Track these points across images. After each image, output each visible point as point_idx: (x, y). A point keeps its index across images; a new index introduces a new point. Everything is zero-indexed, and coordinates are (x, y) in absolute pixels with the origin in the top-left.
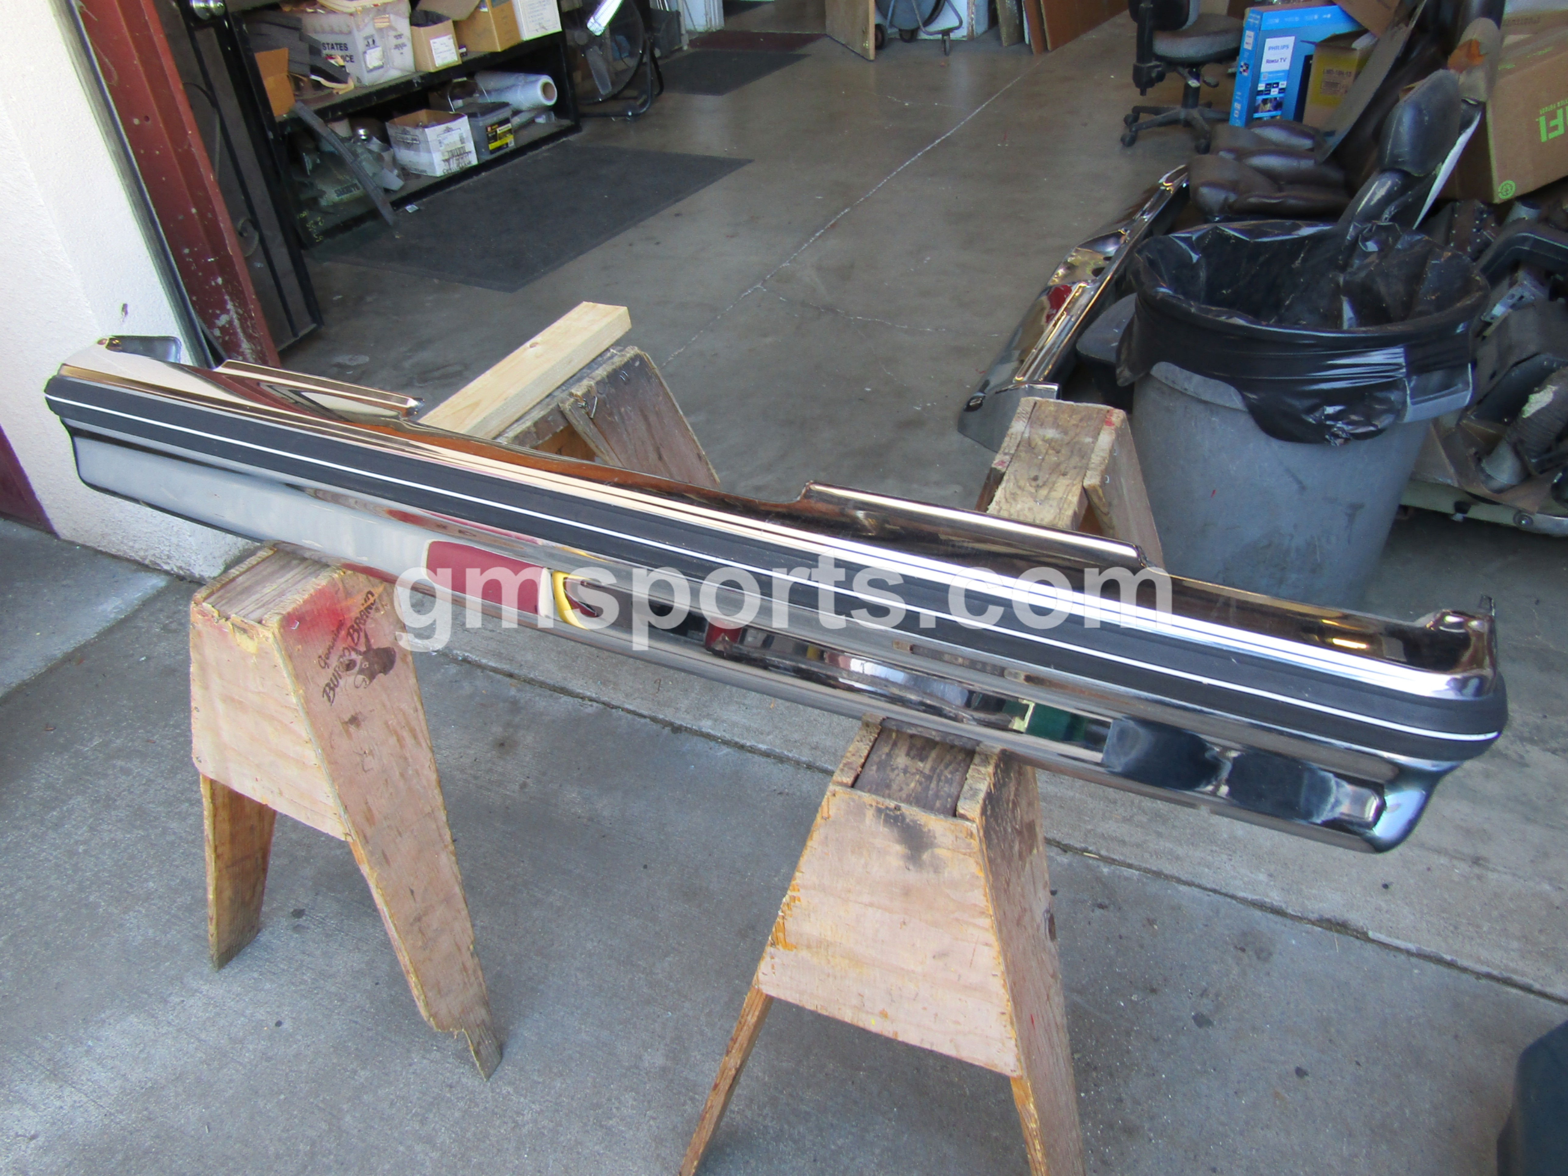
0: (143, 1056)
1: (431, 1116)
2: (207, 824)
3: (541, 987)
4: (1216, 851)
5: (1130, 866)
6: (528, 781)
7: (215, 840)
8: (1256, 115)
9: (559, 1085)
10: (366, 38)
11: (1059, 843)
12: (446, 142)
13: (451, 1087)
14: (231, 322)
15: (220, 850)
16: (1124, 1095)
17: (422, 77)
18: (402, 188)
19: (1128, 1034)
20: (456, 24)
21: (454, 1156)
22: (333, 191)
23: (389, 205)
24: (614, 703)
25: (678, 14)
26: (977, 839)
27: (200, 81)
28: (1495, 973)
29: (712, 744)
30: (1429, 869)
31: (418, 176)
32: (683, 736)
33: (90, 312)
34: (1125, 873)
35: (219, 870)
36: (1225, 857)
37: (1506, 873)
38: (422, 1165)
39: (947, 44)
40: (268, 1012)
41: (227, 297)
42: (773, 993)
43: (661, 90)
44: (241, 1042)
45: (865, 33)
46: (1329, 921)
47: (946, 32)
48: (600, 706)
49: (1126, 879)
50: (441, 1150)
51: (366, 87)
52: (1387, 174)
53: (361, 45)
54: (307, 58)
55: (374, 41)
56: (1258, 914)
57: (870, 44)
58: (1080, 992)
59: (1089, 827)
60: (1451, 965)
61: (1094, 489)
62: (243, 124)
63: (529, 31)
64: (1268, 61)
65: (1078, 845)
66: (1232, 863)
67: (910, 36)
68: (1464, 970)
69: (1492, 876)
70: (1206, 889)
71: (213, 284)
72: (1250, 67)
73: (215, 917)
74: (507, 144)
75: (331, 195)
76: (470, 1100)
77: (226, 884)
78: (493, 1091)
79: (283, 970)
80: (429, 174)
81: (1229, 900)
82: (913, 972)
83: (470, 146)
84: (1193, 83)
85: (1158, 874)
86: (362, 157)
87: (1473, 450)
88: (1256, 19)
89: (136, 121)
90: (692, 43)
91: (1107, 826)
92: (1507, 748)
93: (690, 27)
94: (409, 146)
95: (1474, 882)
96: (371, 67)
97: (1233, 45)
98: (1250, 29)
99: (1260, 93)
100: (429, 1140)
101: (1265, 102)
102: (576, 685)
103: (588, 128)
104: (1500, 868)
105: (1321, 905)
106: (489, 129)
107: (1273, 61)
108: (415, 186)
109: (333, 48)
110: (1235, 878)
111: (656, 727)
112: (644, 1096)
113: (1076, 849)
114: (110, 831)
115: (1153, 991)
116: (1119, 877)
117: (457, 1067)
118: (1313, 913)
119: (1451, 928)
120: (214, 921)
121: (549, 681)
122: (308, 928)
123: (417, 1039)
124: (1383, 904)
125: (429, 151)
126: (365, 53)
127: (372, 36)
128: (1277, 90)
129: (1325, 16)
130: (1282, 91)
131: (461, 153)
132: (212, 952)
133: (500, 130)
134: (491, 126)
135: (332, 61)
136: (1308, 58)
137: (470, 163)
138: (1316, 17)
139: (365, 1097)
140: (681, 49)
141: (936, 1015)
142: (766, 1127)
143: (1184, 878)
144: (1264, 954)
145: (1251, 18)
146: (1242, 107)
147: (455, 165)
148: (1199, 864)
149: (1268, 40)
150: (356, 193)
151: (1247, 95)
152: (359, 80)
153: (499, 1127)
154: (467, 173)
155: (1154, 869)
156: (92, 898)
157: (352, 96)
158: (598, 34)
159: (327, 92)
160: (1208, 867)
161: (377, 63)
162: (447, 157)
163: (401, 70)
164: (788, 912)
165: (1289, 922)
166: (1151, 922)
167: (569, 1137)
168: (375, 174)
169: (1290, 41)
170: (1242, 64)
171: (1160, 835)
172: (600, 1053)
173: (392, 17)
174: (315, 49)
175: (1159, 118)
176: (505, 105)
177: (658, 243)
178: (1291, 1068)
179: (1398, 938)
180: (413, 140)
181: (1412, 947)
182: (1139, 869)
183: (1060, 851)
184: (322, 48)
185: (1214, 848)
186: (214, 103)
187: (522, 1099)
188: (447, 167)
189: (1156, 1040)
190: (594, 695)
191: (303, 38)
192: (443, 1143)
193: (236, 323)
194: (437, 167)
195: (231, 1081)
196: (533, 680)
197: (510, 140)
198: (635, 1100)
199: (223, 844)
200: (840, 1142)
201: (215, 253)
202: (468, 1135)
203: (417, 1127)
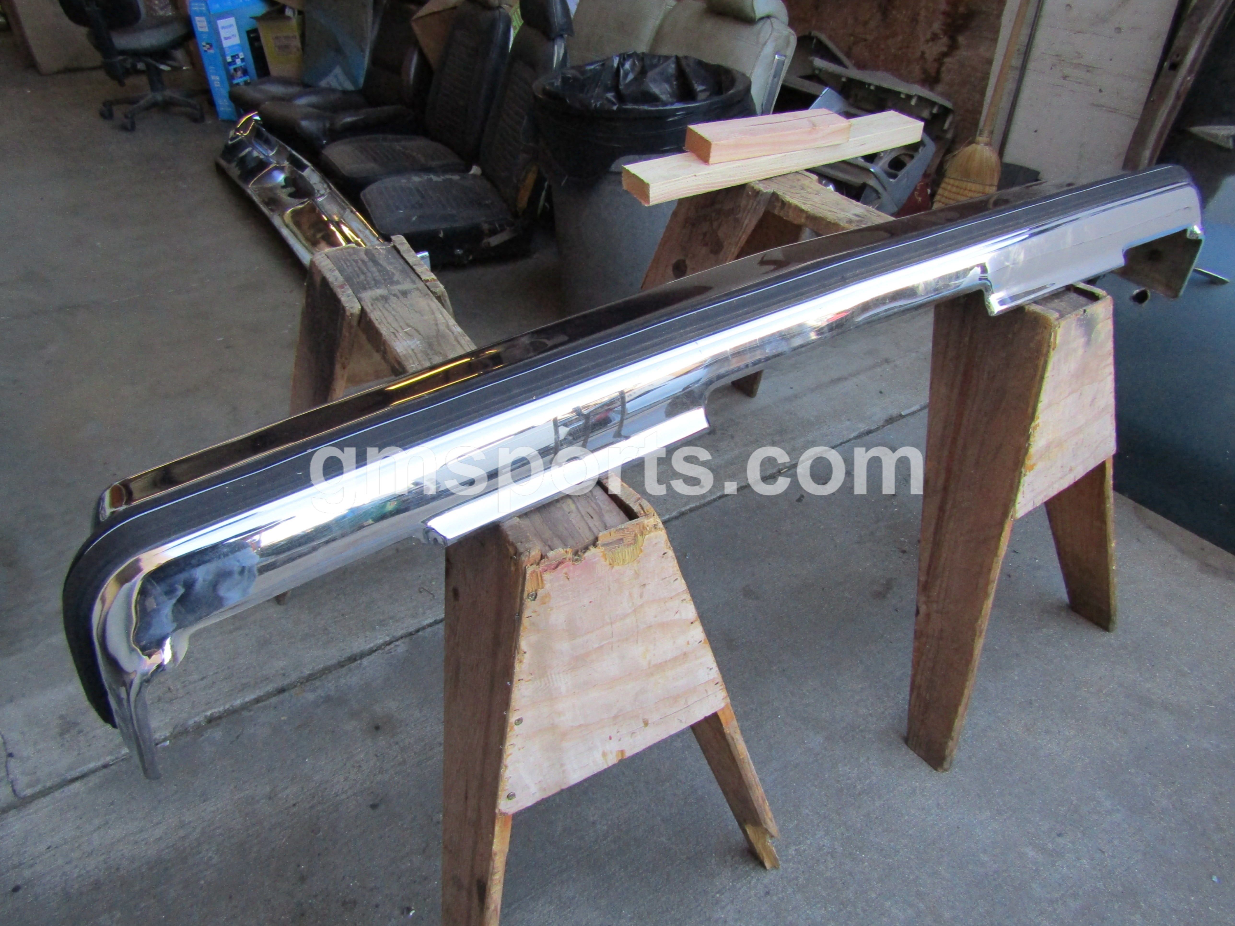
1: (790, 918)
8: (235, 82)
9: (807, 811)
13: (767, 893)
24: (412, 629)
36: (825, 427)
42: (1022, 513)
48: (407, 640)
50: (829, 920)
52: (560, 40)
66: (831, 427)
72: (214, 45)
88: (200, 6)
97: (186, 31)
98: (198, 15)
99: (230, 64)
101: (236, 70)
102: (359, 645)
105: (878, 416)
107: (228, 38)
110: (841, 431)
118: (880, 421)
121: (330, 663)
123: (699, 908)
124: (889, 400)
128: (239, 60)
130: (243, 60)
136: (252, 31)
146: (220, 78)
149: (218, 22)
151: (219, 67)
170: (202, 44)
187: (808, 842)
190: (388, 639)
196: (311, 675)
202: (824, 894)
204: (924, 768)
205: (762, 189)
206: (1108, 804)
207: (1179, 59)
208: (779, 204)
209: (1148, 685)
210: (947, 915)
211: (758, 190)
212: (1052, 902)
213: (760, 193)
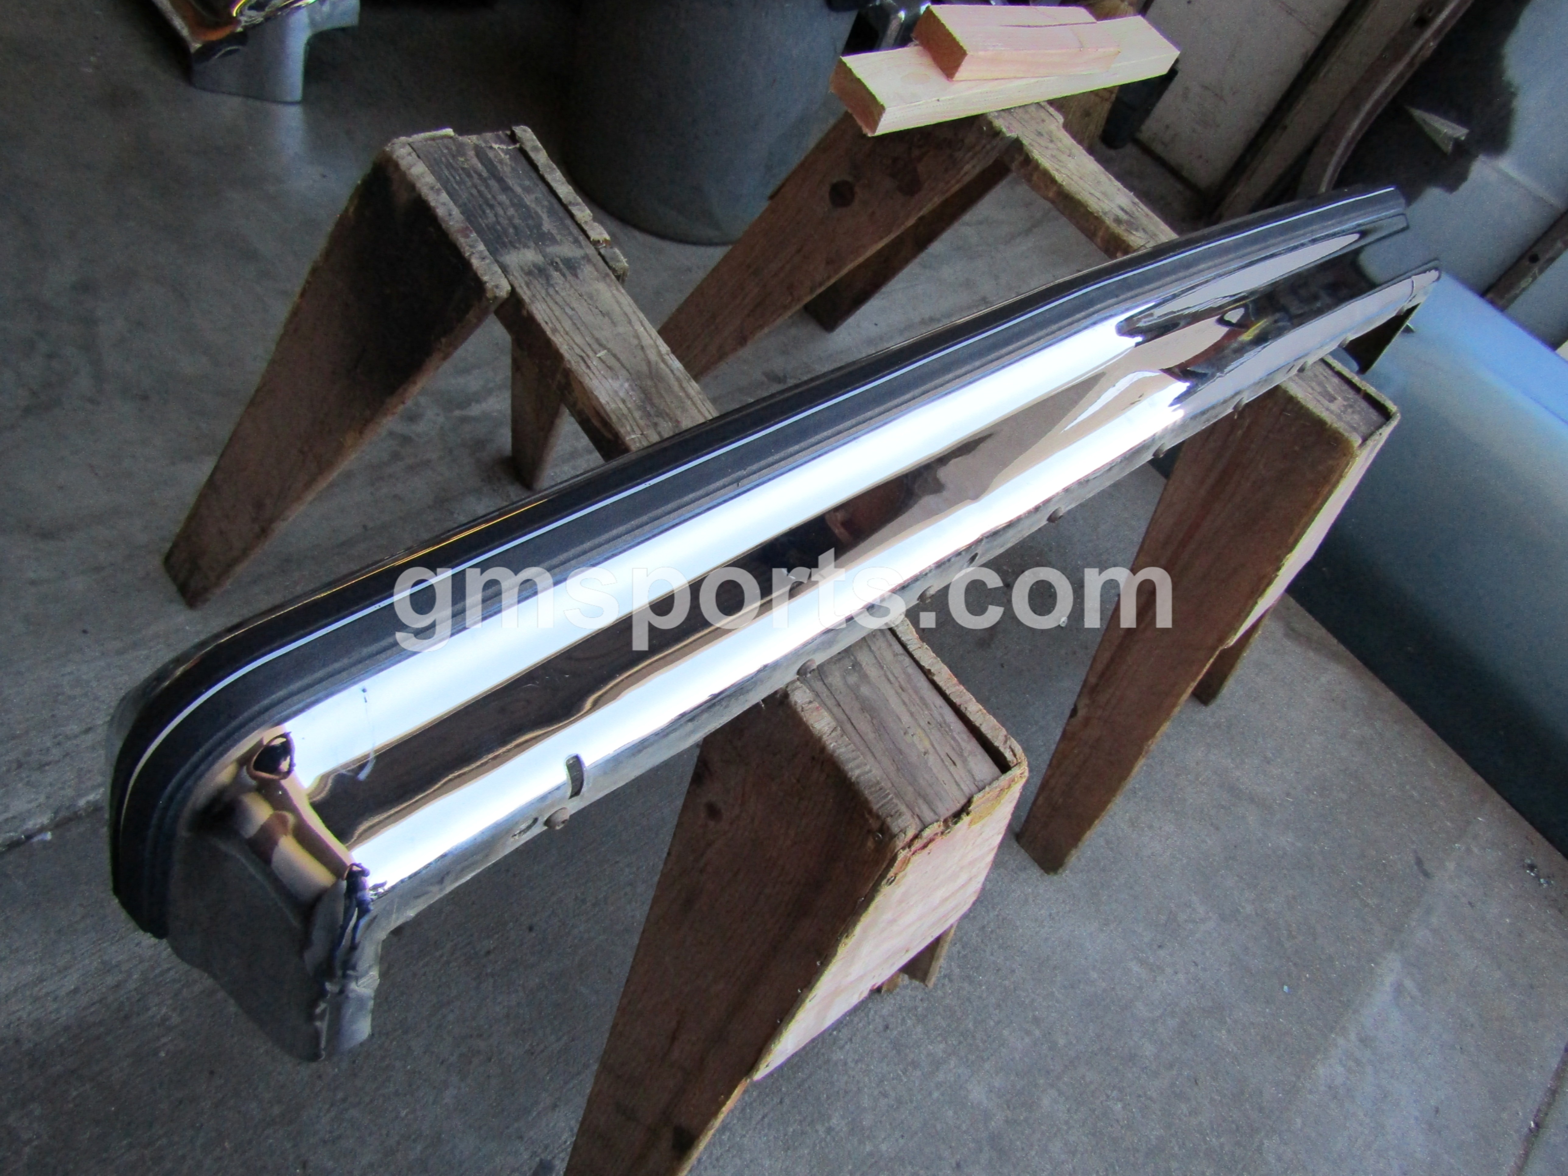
1: (911, 1056)
21: (960, 1043)
50: (950, 1055)
100: (937, 1064)
123: (816, 1050)
192: (944, 1052)
202: (944, 1024)
203: (918, 1073)
204: (1035, 872)
205: (1004, 130)
206: (1201, 910)
207: (1430, 15)
208: (1021, 158)
209: (1238, 773)
210: (1062, 1042)
211: (998, 129)
212: (1154, 1021)
213: (1001, 136)
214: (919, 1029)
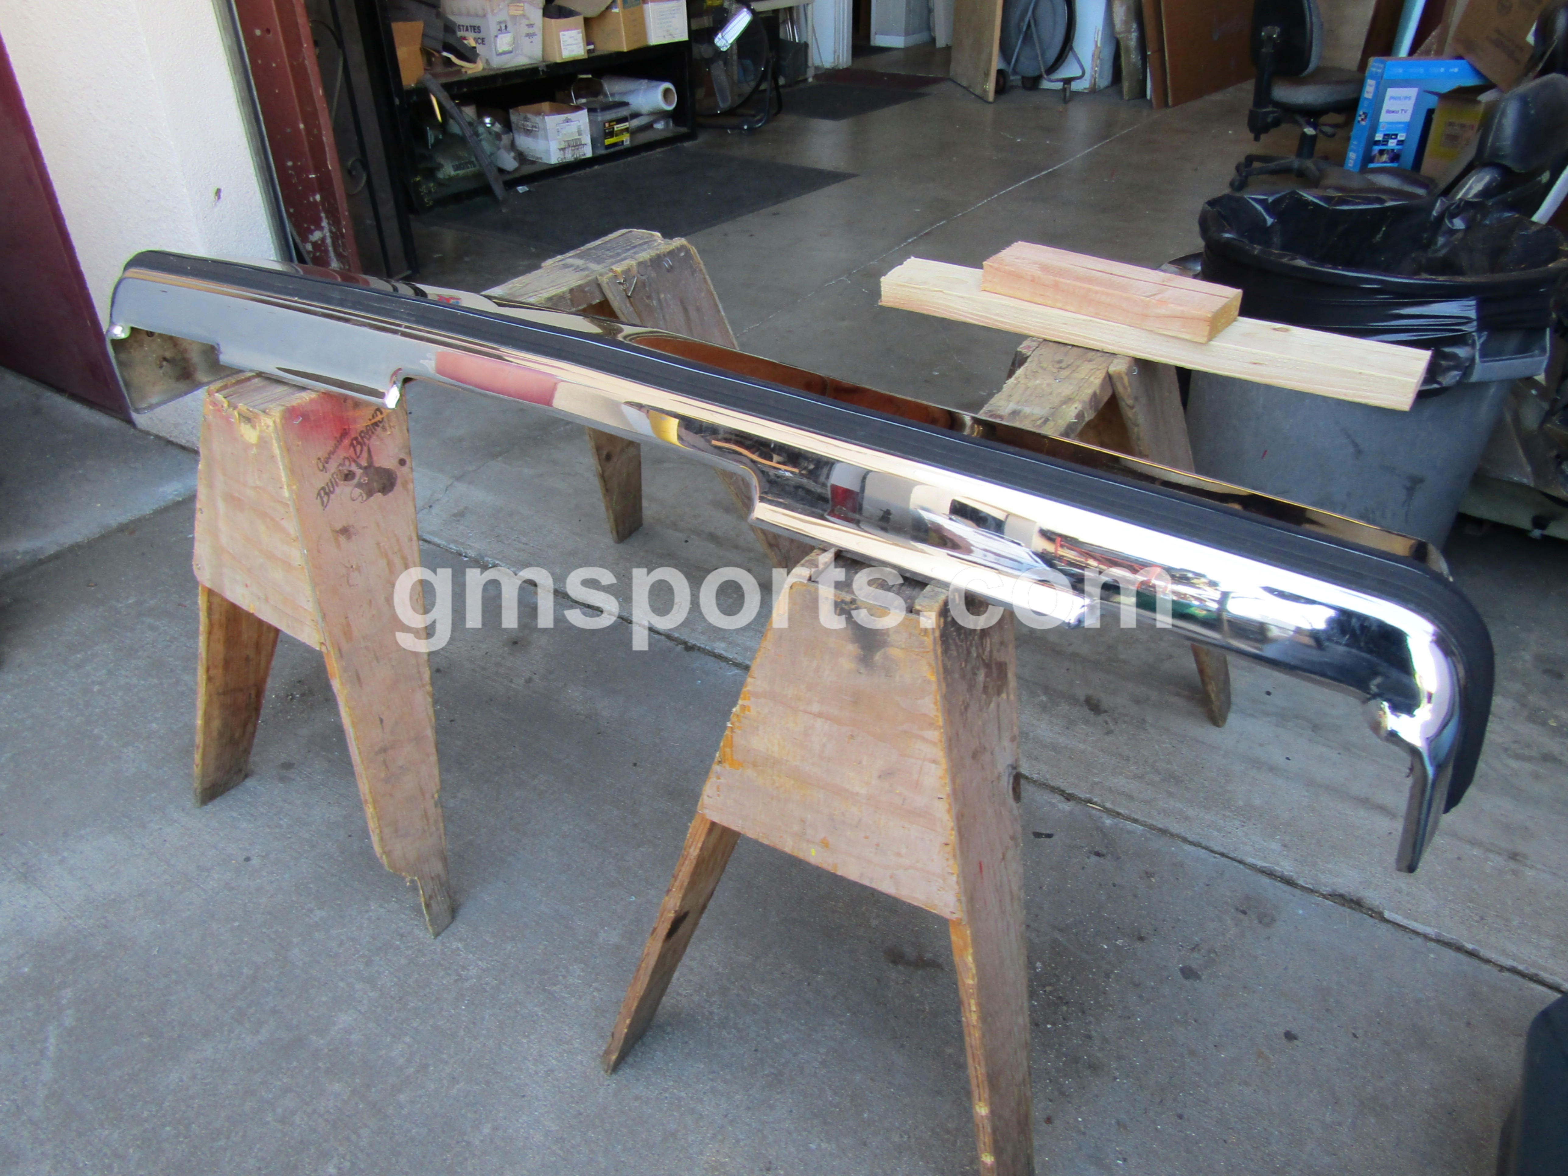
0: (112, 871)
2: (202, 640)
3: (509, 859)
4: (1229, 816)
5: (1135, 821)
6: (535, 677)
7: (208, 660)
8: (1371, 166)
10: (500, 23)
11: (1063, 791)
12: (564, 132)
14: (323, 239)
15: (213, 672)
16: (1093, 1033)
17: (548, 66)
18: (516, 170)
19: (1107, 976)
20: (587, 21)
21: (393, 998)
22: (451, 165)
23: (501, 183)
25: (806, 45)
26: (931, 637)
27: (330, 21)
28: (1521, 967)
29: (723, 664)
30: (1459, 858)
31: (533, 163)
32: (695, 654)
33: (185, 190)
34: (1128, 827)
35: (209, 695)
36: (1237, 823)
37: (1545, 871)
38: (360, 1001)
39: (1068, 94)
40: (240, 848)
41: (323, 215)
42: (716, 820)
43: (779, 111)
44: (208, 870)
45: (987, 74)
46: (1341, 896)
47: (1068, 81)
49: (1129, 832)
51: (493, 69)
52: (1487, 169)
53: (493, 28)
54: (441, 35)
55: (506, 27)
56: (1266, 880)
57: (991, 86)
58: (1061, 930)
59: (1097, 780)
60: (1472, 954)
61: (1119, 375)
62: (365, 68)
63: (657, 37)
64: (1388, 112)
65: (1083, 796)
66: (1244, 829)
67: (1032, 83)
68: (1488, 961)
69: (1530, 873)
70: (1213, 851)
71: (311, 199)
72: (1369, 116)
73: (201, 745)
74: (623, 142)
75: (448, 170)
76: (419, 950)
77: (216, 712)
78: (443, 944)
79: (262, 814)
80: (545, 161)
81: (1236, 864)
82: (857, 794)
83: (587, 139)
84: (1309, 131)
85: (1164, 832)
86: (482, 137)
87: (1554, 453)
88: (1378, 68)
89: (258, 32)
90: (816, 77)
91: (1116, 780)
92: (1562, 754)
93: (817, 63)
94: (528, 132)
95: (1508, 877)
96: (500, 51)
97: (1353, 96)
98: (1372, 78)
99: (1377, 143)
100: (371, 981)
101: (1381, 152)
103: (703, 138)
104: (1539, 866)
105: (1335, 880)
106: (607, 125)
107: (1393, 112)
108: (528, 170)
109: (467, 30)
110: (1245, 844)
111: (669, 643)
112: (593, 969)
113: (1080, 799)
114: (127, 677)
115: (1141, 939)
116: (1122, 830)
117: (412, 919)
118: (1326, 886)
119: (1477, 918)
120: (200, 750)
122: (294, 780)
124: (1403, 886)
125: (546, 138)
126: (496, 36)
127: (505, 22)
128: (1395, 141)
129: (1451, 70)
130: (1400, 143)
131: (576, 145)
132: (196, 785)
133: (617, 127)
134: (610, 122)
135: (466, 42)
136: (1430, 112)
137: (584, 155)
138: (1442, 70)
139: (316, 934)
140: (806, 80)
141: (878, 845)
142: (711, 1013)
143: (1190, 839)
144: (1266, 920)
145: (1373, 66)
146: (1357, 156)
147: (570, 156)
148: (1209, 826)
149: (1389, 90)
150: (470, 170)
151: (1363, 144)
152: (487, 62)
153: (442, 978)
154: (581, 164)
155: (1160, 826)
156: (96, 731)
157: (479, 75)
158: (724, 49)
159: (456, 68)
160: (1219, 831)
161: (506, 48)
162: (562, 147)
163: (530, 57)
164: (737, 724)
165: (1298, 892)
166: (1149, 875)
167: (510, 995)
168: (492, 154)
169: (1413, 92)
170: (1361, 113)
171: (1171, 794)
172: (556, 925)
173: (526, 6)
174: (450, 28)
175: (1272, 165)
176: (626, 104)
177: (752, 235)
178: (1281, 1030)
179: (1416, 921)
180: (533, 127)
181: (1431, 931)
182: (1145, 825)
183: (1063, 799)
184: (457, 29)
185: (1228, 813)
186: (340, 44)
188: (562, 157)
189: (1137, 985)
191: (439, 15)
192: (383, 985)
193: (329, 241)
194: (552, 154)
195: (191, 903)
197: (626, 139)
198: (583, 971)
199: (216, 667)
200: (785, 1037)
201: (317, 170)
203: (362, 967)
214: (403, 961)
